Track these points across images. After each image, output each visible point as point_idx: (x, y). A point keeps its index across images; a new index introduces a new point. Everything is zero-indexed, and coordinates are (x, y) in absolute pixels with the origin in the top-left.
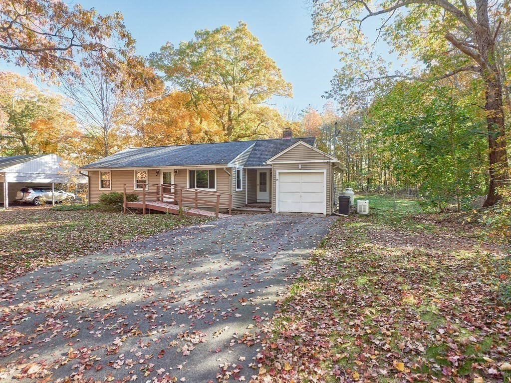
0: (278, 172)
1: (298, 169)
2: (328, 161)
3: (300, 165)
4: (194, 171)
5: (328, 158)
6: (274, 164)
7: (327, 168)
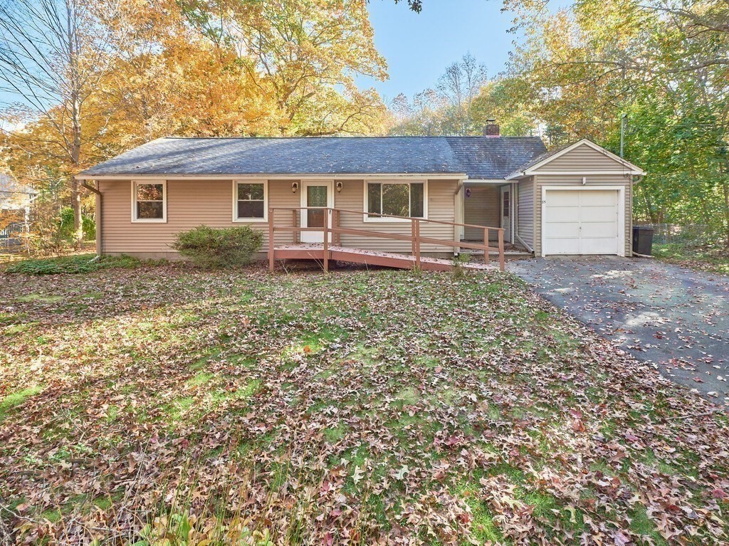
0: (544, 189)
1: (581, 183)
2: (629, 172)
3: (584, 178)
4: (379, 185)
5: (629, 168)
6: (538, 175)
7: (625, 184)
